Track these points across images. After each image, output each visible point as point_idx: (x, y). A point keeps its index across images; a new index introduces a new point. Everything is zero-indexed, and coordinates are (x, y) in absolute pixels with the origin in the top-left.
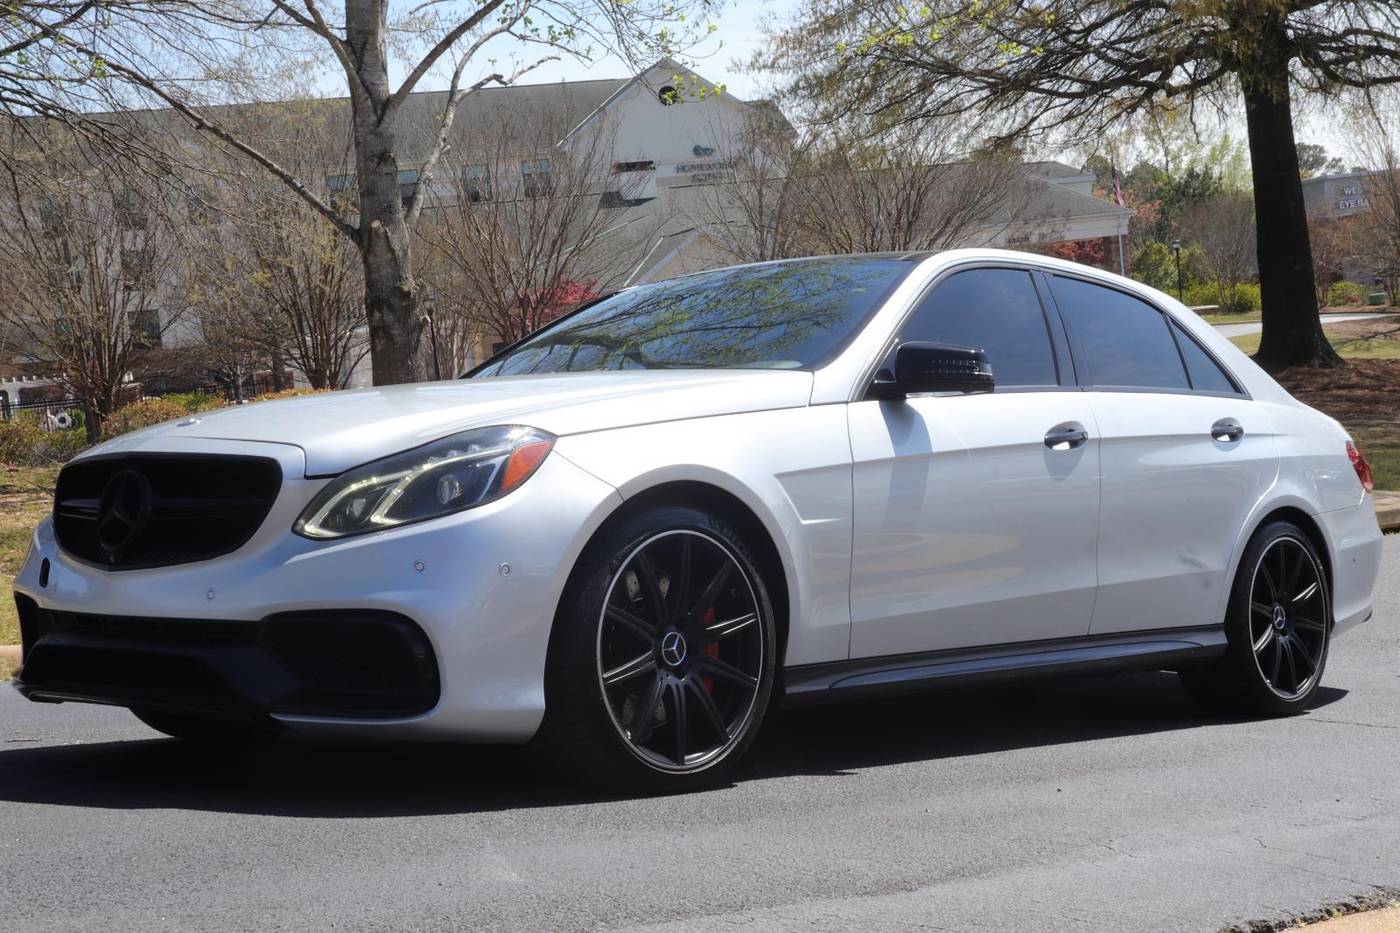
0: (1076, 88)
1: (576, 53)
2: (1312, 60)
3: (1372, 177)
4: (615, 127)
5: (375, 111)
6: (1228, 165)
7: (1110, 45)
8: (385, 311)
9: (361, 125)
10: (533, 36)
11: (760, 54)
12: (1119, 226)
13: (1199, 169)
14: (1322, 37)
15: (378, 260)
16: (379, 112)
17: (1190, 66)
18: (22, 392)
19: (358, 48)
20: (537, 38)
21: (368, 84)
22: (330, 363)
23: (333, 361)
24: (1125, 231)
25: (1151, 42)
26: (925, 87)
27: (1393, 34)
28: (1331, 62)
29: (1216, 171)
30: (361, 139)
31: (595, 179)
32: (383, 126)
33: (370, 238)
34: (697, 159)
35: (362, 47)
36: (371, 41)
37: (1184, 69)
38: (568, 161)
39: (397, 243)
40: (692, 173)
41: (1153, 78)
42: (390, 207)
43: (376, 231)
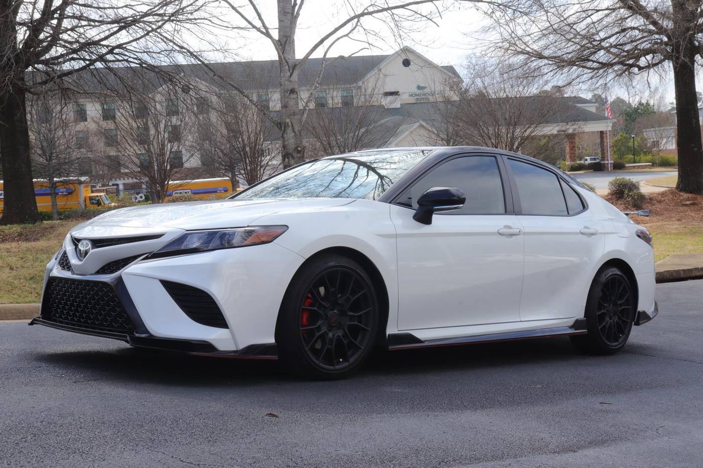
0: (595, 65)
1: (379, 48)
4: (385, 76)
5: (289, 71)
6: (657, 100)
7: (611, 46)
8: (290, 158)
9: (283, 77)
10: (354, 38)
12: (608, 126)
13: (644, 101)
15: (288, 136)
16: (291, 71)
18: (124, 184)
19: (283, 43)
20: (356, 39)
21: (287, 59)
22: (257, 178)
23: (259, 176)
24: (610, 128)
29: (651, 103)
30: (283, 83)
31: (376, 99)
32: (292, 77)
33: (285, 126)
34: (418, 91)
35: (285, 43)
36: (289, 40)
37: (646, 58)
38: (364, 90)
39: (296, 129)
40: (416, 98)
41: (631, 62)
42: (294, 113)
43: (288, 123)
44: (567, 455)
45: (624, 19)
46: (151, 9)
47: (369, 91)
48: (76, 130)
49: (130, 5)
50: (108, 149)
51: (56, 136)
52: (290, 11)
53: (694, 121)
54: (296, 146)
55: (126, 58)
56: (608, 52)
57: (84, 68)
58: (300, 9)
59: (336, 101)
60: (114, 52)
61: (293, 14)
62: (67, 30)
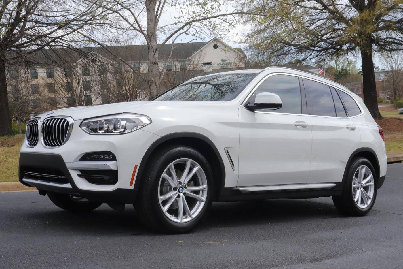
0: (319, 49)
1: (201, 38)
2: (378, 44)
3: (388, 72)
4: (205, 54)
7: (327, 39)
9: (150, 55)
10: (189, 33)
11: (242, 39)
13: (344, 68)
14: (381, 39)
15: (153, 88)
16: (154, 52)
17: (348, 45)
19: (150, 37)
20: (190, 34)
21: (152, 45)
25: (339, 38)
26: (282, 48)
27: (398, 39)
28: (382, 45)
29: (348, 69)
30: (150, 58)
31: (199, 67)
32: (155, 55)
33: (151, 82)
34: (222, 62)
35: (151, 36)
36: (153, 35)
37: (346, 45)
38: (193, 62)
39: (157, 84)
40: (221, 66)
41: (338, 47)
42: (156, 75)
43: (153, 81)
44: (316, 263)
45: (334, 24)
46: (76, 18)
47: (196, 62)
48: (32, 83)
49: (64, 15)
50: (50, 94)
51: (21, 87)
52: (154, 19)
53: (372, 79)
54: (157, 93)
55: (61, 44)
56: (326, 42)
57: (38, 50)
58: (160, 18)
59: (177, 68)
60: (56, 41)
61: (155, 20)
62: (29, 29)
